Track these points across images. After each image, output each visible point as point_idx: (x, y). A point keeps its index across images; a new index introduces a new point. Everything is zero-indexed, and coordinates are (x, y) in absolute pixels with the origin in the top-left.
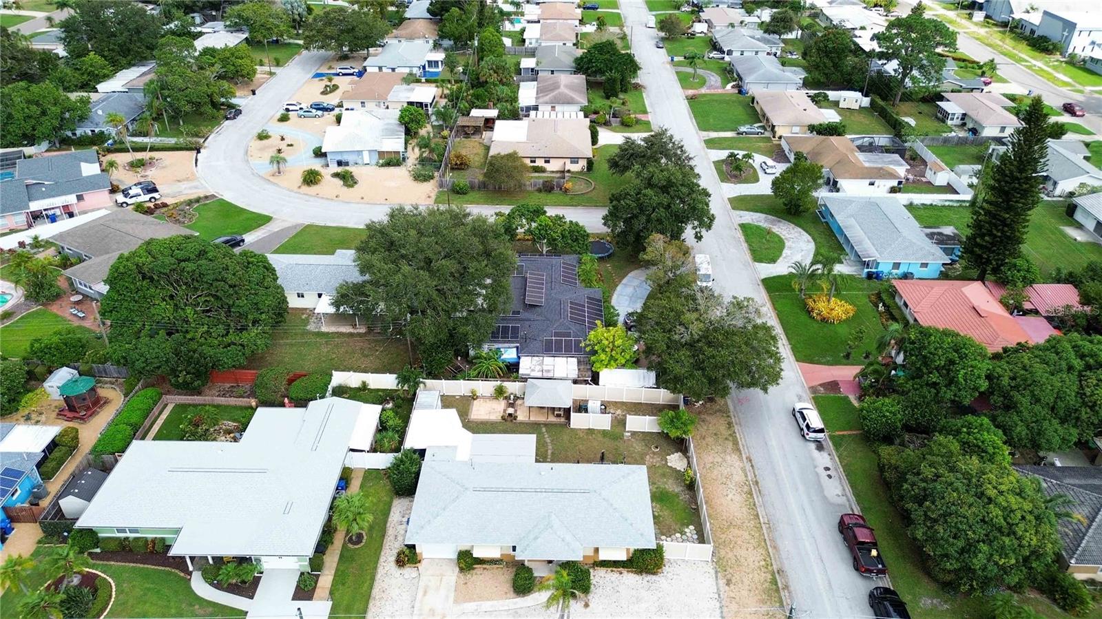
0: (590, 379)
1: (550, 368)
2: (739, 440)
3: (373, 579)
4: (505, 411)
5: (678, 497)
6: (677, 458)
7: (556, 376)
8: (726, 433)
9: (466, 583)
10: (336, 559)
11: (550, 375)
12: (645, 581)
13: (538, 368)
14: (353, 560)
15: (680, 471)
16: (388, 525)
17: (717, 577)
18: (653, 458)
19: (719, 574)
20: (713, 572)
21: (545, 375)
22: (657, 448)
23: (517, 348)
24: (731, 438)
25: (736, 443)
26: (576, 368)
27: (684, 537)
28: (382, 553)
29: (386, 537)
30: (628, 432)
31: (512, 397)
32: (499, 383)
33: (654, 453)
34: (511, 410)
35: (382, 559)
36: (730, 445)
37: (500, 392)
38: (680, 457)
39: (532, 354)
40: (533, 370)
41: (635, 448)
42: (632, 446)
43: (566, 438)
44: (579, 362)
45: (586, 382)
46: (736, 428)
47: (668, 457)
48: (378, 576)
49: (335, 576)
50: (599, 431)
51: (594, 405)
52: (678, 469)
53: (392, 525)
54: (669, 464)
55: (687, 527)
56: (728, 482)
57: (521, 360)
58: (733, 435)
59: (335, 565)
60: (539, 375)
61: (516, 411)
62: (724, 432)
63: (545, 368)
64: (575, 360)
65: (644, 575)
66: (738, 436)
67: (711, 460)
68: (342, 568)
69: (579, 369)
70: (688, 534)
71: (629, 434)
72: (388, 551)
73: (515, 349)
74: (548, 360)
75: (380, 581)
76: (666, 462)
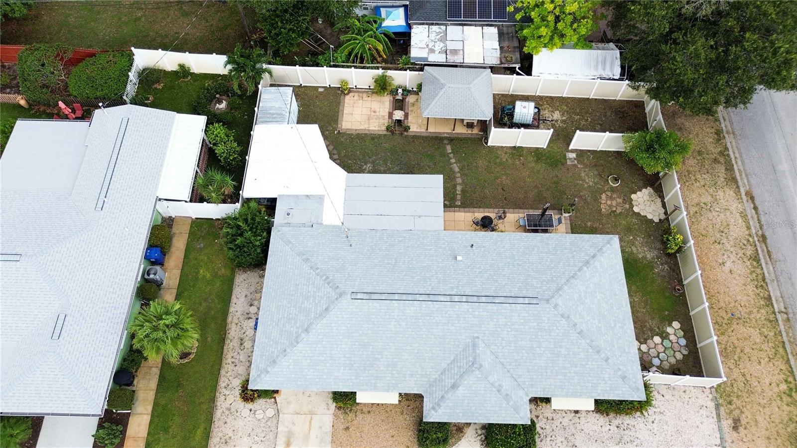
0: (517, 66)
1: (458, 46)
2: (734, 162)
3: (210, 421)
4: (391, 115)
5: (652, 268)
6: (646, 197)
7: (468, 60)
8: (715, 150)
9: (347, 428)
10: (154, 384)
11: (458, 59)
12: (614, 428)
13: (439, 46)
14: (179, 385)
15: (652, 221)
16: (229, 319)
17: (718, 415)
18: (611, 198)
19: (722, 409)
20: (711, 405)
21: (452, 59)
22: (616, 180)
23: (406, 6)
24: (722, 160)
25: (729, 168)
26: (496, 45)
27: (667, 343)
28: (223, 372)
29: (227, 342)
30: (573, 151)
31: (400, 91)
32: (380, 71)
33: (613, 190)
34: (398, 115)
35: (222, 383)
36: (721, 170)
37: (382, 85)
38: (651, 195)
39: (429, 20)
40: (432, 51)
41: (584, 180)
42: (580, 178)
43: (482, 163)
44: (501, 34)
45: (512, 71)
46: (729, 140)
47: (633, 196)
48: (218, 413)
49: (152, 416)
50: (529, 149)
51: (524, 111)
52: (650, 217)
53: (236, 321)
54: (636, 209)
55: (670, 325)
56: (725, 241)
57: (413, 31)
58: (724, 152)
59: (151, 396)
60: (441, 59)
61: (406, 116)
62: (711, 148)
63: (451, 46)
64: (494, 31)
65: (612, 415)
66: (732, 156)
67: (696, 200)
68: (163, 402)
69: (501, 48)
70: (673, 338)
71: (573, 155)
72: (231, 367)
73: (402, 10)
74: (454, 31)
75: (221, 423)
76: (632, 206)
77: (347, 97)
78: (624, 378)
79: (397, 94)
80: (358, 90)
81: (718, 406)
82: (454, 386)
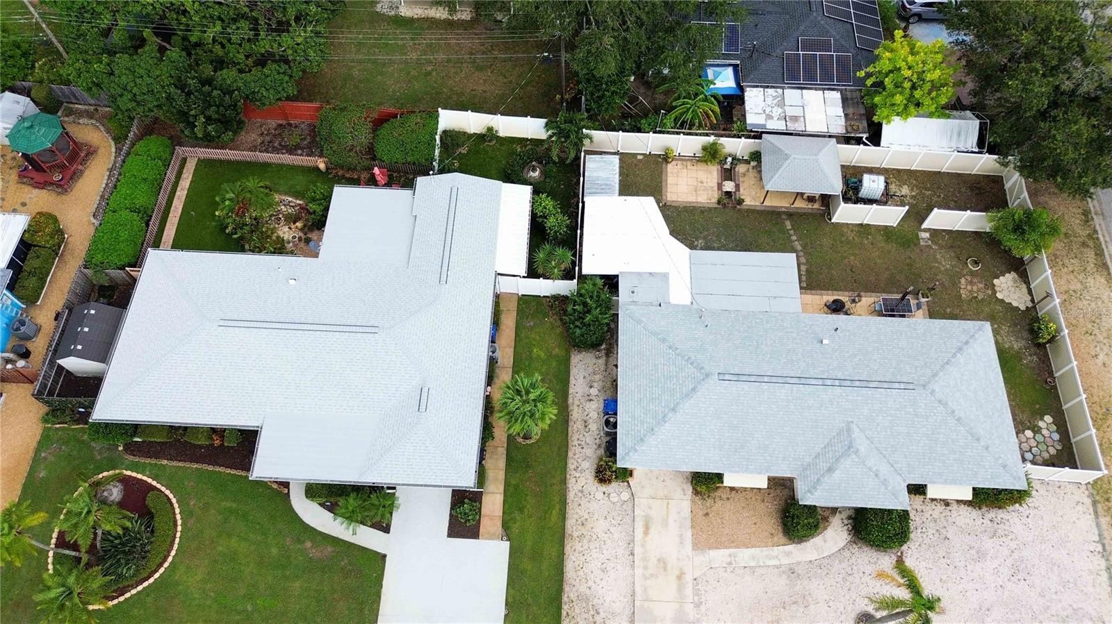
0: (865, 136)
1: (798, 112)
2: (1104, 246)
3: (564, 503)
4: (720, 186)
5: (1021, 360)
6: (1010, 283)
7: (811, 128)
8: (1083, 232)
9: (707, 514)
10: (502, 464)
11: (799, 127)
12: (986, 521)
13: (777, 112)
14: (528, 466)
15: (1017, 308)
16: (570, 401)
17: (1096, 512)
18: (971, 283)
19: (1099, 506)
20: (1088, 501)
21: (793, 127)
22: (976, 263)
23: (735, 67)
24: (1091, 243)
25: (1099, 253)
26: (840, 112)
27: (1038, 437)
28: (570, 454)
29: (571, 424)
30: (926, 230)
31: (730, 159)
32: (712, 139)
33: (972, 274)
34: (729, 186)
35: (571, 465)
36: (1090, 254)
37: (711, 154)
38: (1015, 281)
39: (765, 83)
40: (769, 117)
41: (940, 263)
42: (936, 260)
43: (826, 242)
44: (845, 100)
45: (859, 141)
46: (1097, 221)
47: (996, 281)
48: (571, 496)
49: (505, 496)
50: (878, 228)
51: (873, 185)
52: (1015, 304)
53: (577, 403)
54: (999, 296)
55: (1042, 419)
56: (1096, 331)
57: (746, 94)
58: (1093, 235)
59: (501, 475)
60: (780, 126)
61: (737, 187)
62: (1079, 231)
63: (790, 112)
64: (836, 96)
65: (984, 509)
67: (1065, 288)
68: (513, 482)
69: (846, 115)
70: (1045, 432)
71: (926, 235)
72: (578, 449)
73: (730, 70)
74: (792, 95)
75: (576, 505)
76: (994, 292)
77: (670, 166)
78: (1004, 467)
79: (726, 163)
80: (680, 158)
81: (1095, 503)
82: (830, 470)
